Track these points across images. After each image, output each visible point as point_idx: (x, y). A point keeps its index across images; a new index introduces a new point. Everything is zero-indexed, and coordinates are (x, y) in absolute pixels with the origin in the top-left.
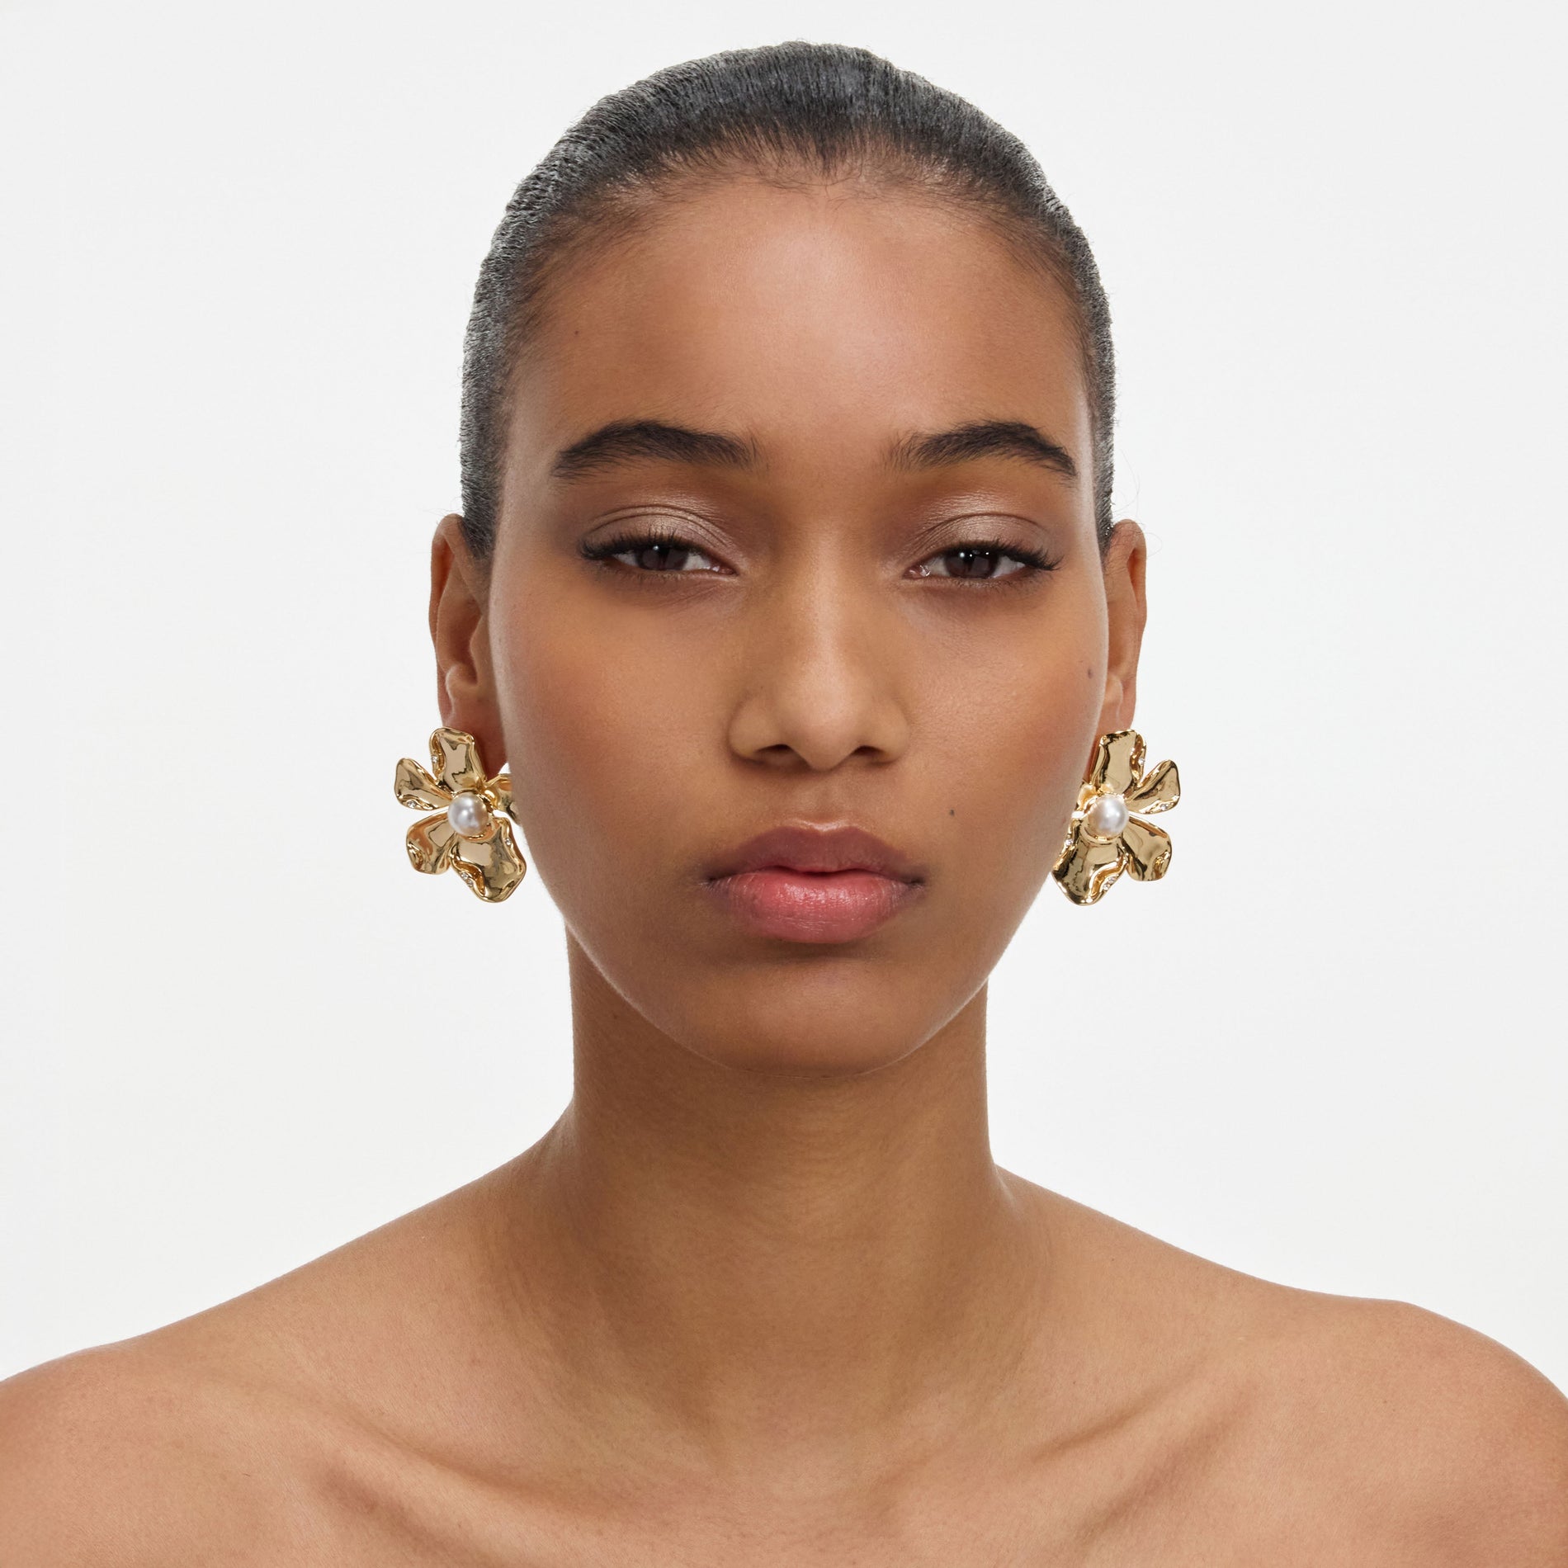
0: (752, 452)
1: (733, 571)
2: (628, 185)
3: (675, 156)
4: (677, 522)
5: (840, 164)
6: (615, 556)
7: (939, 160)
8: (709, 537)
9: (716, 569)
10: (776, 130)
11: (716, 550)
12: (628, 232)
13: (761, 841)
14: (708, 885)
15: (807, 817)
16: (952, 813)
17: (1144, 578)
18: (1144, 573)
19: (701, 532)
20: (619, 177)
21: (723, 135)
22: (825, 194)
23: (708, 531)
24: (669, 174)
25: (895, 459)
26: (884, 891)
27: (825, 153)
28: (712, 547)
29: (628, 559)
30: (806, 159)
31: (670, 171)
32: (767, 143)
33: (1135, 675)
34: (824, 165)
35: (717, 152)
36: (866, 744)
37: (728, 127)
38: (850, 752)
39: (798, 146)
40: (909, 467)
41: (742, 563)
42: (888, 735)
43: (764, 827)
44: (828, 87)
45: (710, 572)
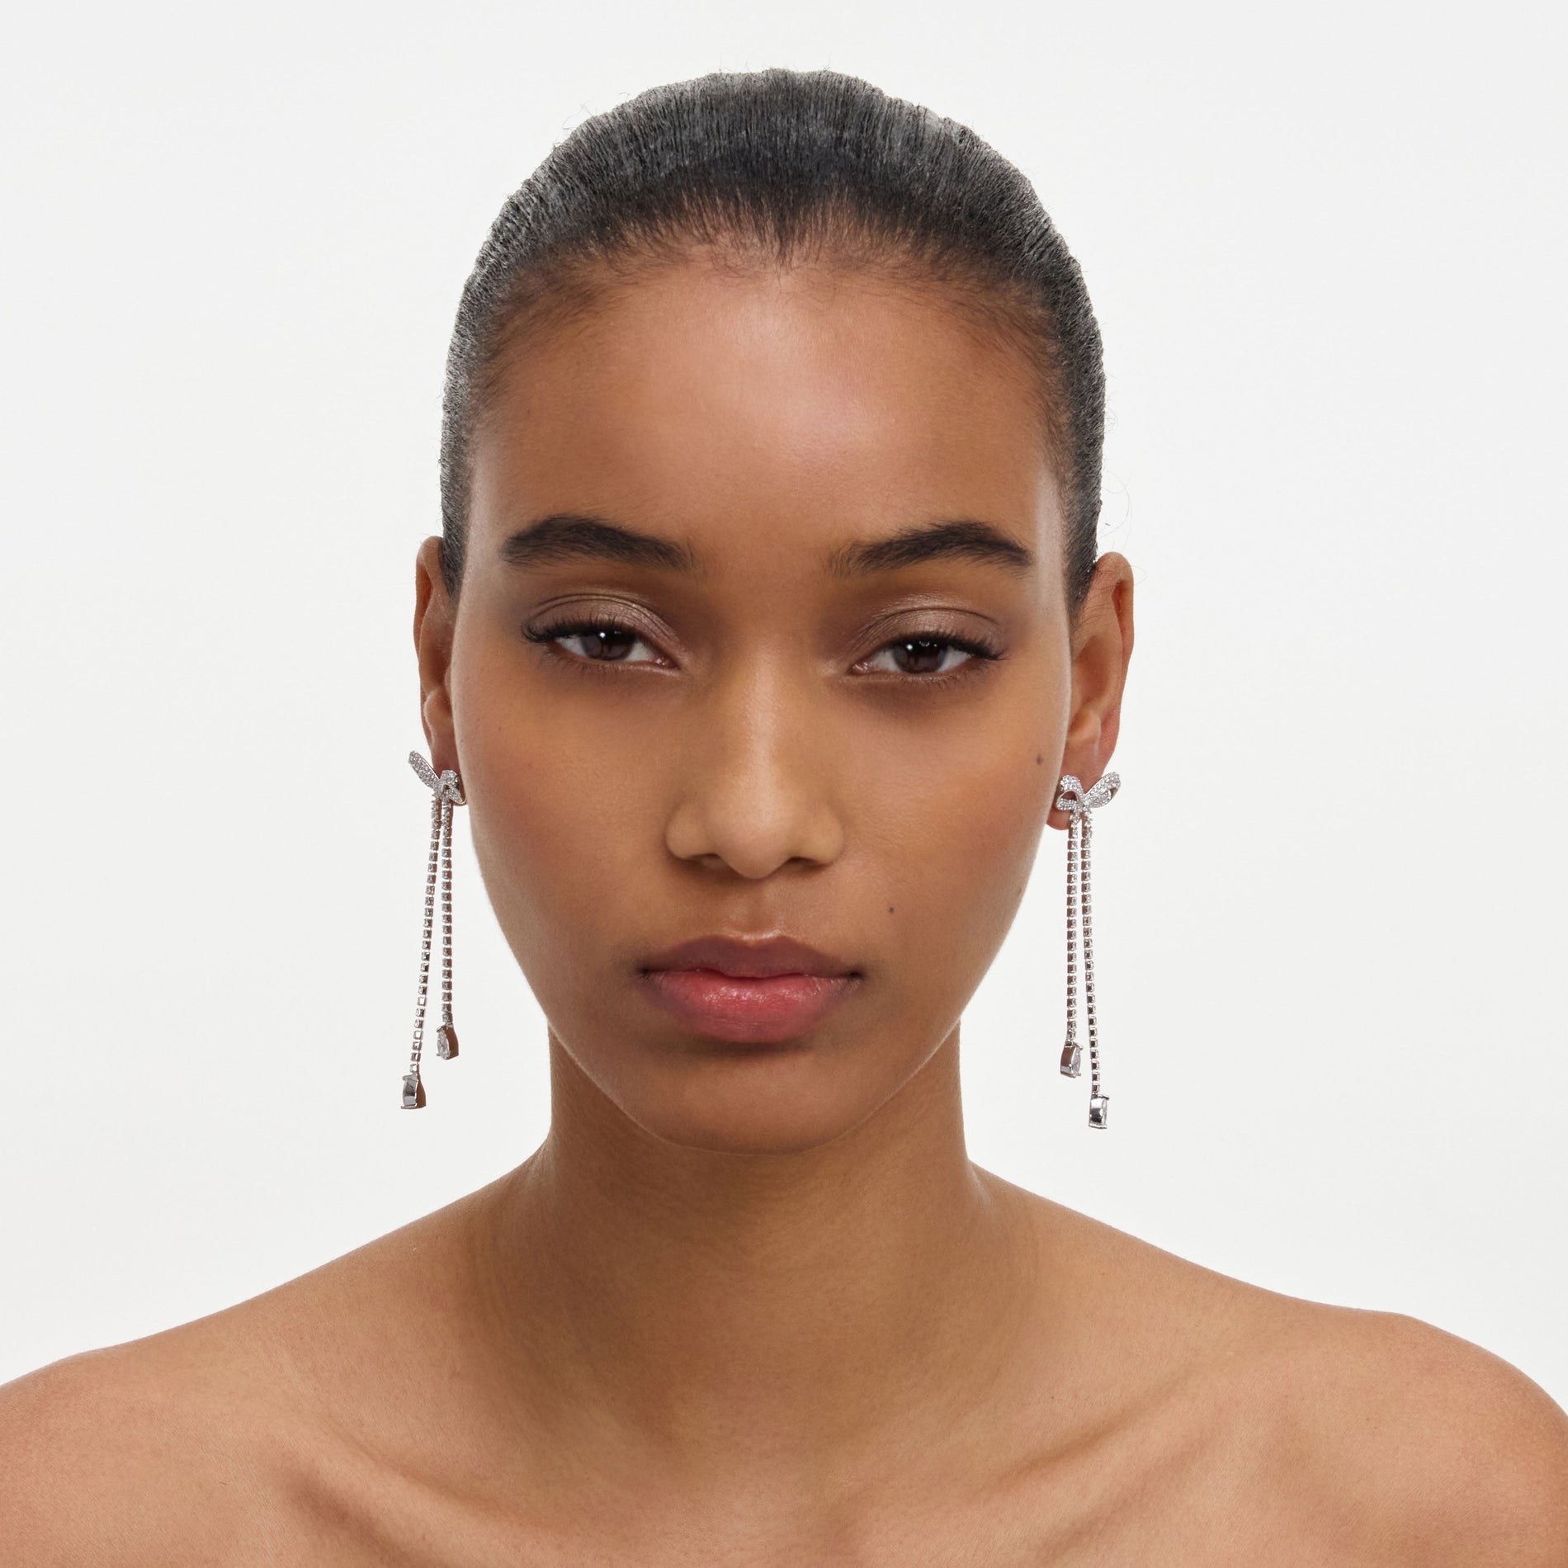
0: (689, 556)
1: (674, 664)
2: (589, 256)
3: (635, 228)
4: (622, 608)
5: (796, 247)
6: (561, 640)
7: (904, 234)
8: (652, 626)
9: (659, 661)
10: (737, 204)
11: (659, 640)
12: (582, 310)
13: (691, 947)
14: (643, 977)
15: (737, 926)
16: (892, 910)
17: (1132, 604)
18: (1132, 601)
19: (645, 621)
20: (581, 242)
21: (684, 206)
22: (778, 284)
23: (652, 620)
24: (627, 249)
25: (834, 565)
26: (822, 988)
27: (784, 235)
28: (654, 636)
29: (573, 645)
30: (762, 240)
31: (628, 246)
32: (725, 221)
33: (1120, 704)
34: (780, 250)
35: (675, 227)
36: (797, 855)
37: (690, 197)
38: (783, 862)
39: (756, 225)
40: (849, 573)
41: (685, 659)
42: (820, 844)
43: (694, 935)
44: (796, 153)
45: (653, 664)
